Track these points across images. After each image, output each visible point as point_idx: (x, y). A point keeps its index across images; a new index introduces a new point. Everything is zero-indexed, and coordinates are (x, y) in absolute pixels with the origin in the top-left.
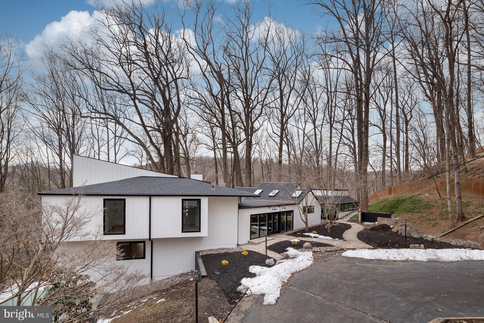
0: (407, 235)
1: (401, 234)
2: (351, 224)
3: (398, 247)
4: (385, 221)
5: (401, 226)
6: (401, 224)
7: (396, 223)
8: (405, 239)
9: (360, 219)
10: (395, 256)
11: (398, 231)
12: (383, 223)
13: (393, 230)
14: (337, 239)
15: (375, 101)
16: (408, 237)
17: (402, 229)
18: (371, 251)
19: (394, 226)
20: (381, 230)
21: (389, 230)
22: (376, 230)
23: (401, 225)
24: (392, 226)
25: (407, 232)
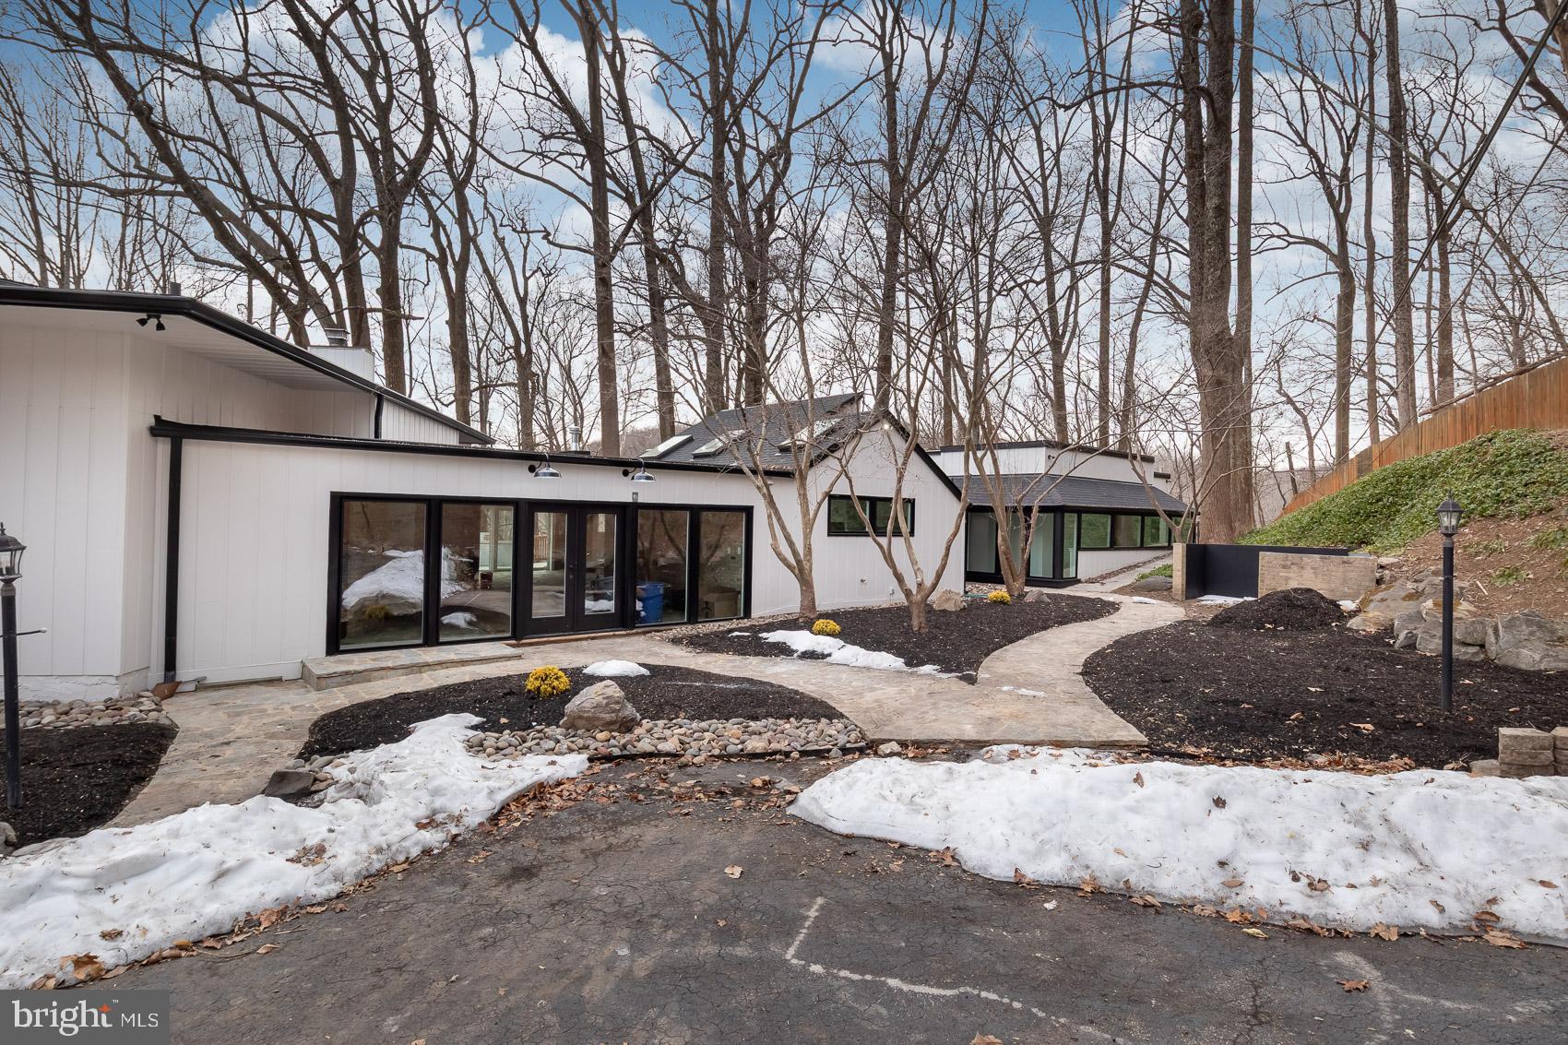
0: (1458, 652)
1: (1411, 646)
2: (1125, 599)
3: (1374, 740)
4: (1308, 573)
5: (1410, 597)
6: (1410, 585)
7: (1379, 582)
8: (1439, 680)
9: (1178, 580)
10: (1313, 863)
11: (1389, 630)
12: (1293, 584)
13: (1353, 623)
14: (928, 668)
15: (1304, 143)
16: (1470, 665)
17: (1418, 616)
18: (1113, 771)
19: (1365, 602)
20: (1274, 622)
21: (1323, 624)
22: (1243, 626)
23: (1416, 596)
24: (1348, 605)
25: (1457, 635)
